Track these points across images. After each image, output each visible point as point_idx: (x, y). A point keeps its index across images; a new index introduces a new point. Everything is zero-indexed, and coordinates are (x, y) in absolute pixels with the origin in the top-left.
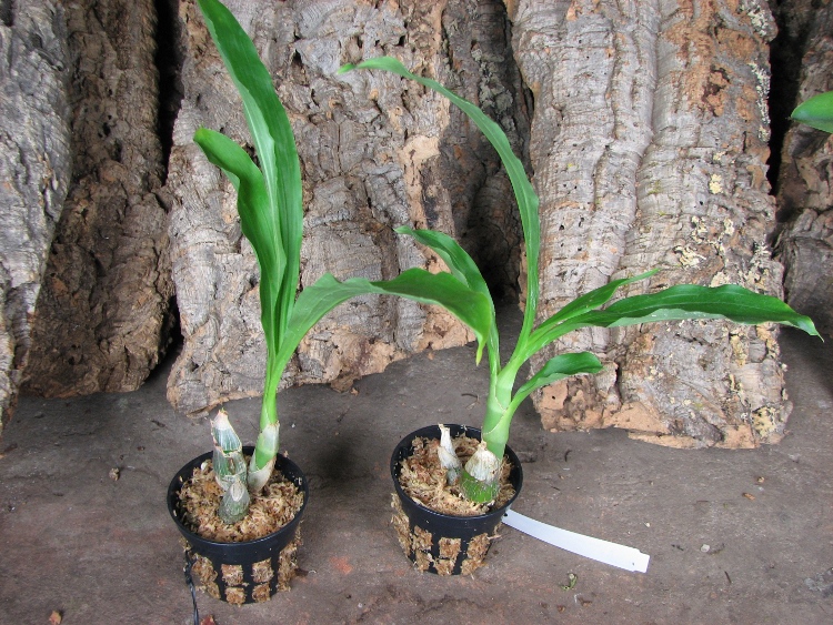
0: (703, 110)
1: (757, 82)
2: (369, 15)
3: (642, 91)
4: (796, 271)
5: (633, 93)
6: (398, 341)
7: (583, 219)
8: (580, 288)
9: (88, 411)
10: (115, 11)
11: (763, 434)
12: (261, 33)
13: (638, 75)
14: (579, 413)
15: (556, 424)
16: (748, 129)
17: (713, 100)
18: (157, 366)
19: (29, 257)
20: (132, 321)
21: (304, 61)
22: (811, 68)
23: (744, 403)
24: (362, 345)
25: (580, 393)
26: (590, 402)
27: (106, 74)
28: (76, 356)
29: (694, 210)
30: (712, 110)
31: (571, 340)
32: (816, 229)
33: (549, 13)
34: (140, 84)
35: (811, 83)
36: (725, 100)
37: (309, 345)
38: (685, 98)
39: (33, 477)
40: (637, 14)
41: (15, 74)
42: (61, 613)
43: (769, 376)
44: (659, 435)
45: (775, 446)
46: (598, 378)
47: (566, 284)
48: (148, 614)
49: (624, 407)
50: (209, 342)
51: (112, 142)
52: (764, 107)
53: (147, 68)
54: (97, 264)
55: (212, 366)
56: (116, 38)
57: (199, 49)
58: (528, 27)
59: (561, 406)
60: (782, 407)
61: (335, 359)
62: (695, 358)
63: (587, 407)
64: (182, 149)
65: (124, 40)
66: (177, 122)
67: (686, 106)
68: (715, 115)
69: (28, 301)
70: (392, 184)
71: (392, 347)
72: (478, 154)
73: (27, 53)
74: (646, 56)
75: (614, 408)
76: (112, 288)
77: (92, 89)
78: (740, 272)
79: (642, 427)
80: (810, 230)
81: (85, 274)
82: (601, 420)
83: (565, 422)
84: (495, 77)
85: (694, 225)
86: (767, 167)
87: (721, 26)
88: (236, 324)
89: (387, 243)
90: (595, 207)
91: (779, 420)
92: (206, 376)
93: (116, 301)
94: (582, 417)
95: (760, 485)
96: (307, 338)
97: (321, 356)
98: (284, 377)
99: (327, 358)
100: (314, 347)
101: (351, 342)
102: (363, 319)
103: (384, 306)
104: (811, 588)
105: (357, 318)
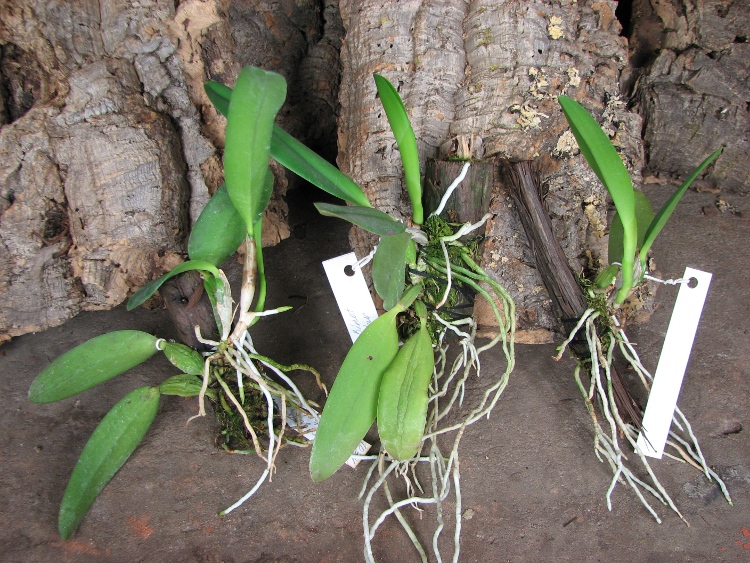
4: (656, 121)
11: (630, 313)
24: (150, 258)
29: (532, 61)
32: (676, 73)
37: (83, 268)
47: (387, 162)
61: (119, 280)
79: (489, 322)
85: (532, 78)
96: (80, 259)
97: (98, 280)
98: (66, 305)
99: (106, 281)
100: (88, 270)
101: (135, 256)
102: (144, 229)
103: (168, 212)
104: (692, 495)
105: (137, 229)
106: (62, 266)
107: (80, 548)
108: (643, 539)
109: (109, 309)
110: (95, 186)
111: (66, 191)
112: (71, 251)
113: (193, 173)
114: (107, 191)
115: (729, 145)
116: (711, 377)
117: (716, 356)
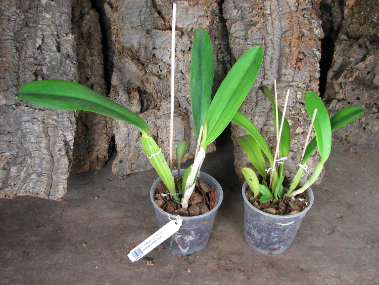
0: (295, 68)
1: (316, 56)
2: (179, 40)
3: (274, 61)
5: (271, 62)
7: (252, 108)
9: (84, 176)
10: (88, 35)
12: (141, 46)
13: (273, 55)
16: (311, 74)
17: (299, 64)
18: (108, 160)
19: (71, 131)
20: (99, 146)
21: (156, 57)
22: (338, 47)
27: (87, 59)
28: (82, 159)
30: (299, 68)
33: (242, 30)
34: (98, 62)
35: (338, 53)
36: (303, 64)
38: (289, 64)
39: (69, 200)
40: (273, 32)
41: (62, 69)
42: (86, 244)
45: (318, 185)
48: (113, 243)
50: (127, 153)
51: (90, 83)
52: (318, 65)
53: (100, 55)
54: (86, 126)
55: (128, 162)
56: (89, 45)
57: (120, 52)
58: (235, 35)
62: (290, 157)
64: (115, 87)
65: (92, 46)
66: (112, 77)
67: (289, 66)
68: (300, 70)
69: (71, 145)
70: (187, 99)
71: (188, 154)
72: (217, 79)
73: (65, 61)
74: (276, 48)
76: (92, 135)
77: (82, 66)
78: (307, 127)
80: (335, 107)
81: (83, 130)
84: (223, 50)
86: (319, 87)
87: (303, 36)
88: (136, 148)
89: (186, 120)
90: (257, 104)
92: (126, 165)
93: (94, 139)
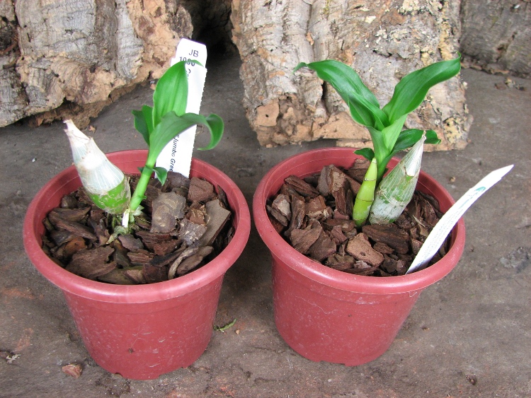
4: (466, 12)
6: (119, 69)
8: (285, 15)
11: (452, 141)
14: (291, 128)
15: (271, 141)
23: (436, 111)
24: (83, 74)
25: (291, 110)
26: (300, 117)
31: (279, 61)
37: (28, 74)
43: (454, 91)
44: (365, 141)
45: (461, 151)
46: (306, 94)
47: (272, 13)
49: (331, 119)
59: (274, 123)
60: (465, 119)
61: (57, 89)
62: (392, 72)
63: (298, 122)
71: (113, 75)
75: (322, 121)
79: (349, 135)
82: (311, 134)
83: (279, 138)
91: (464, 130)
94: (294, 131)
95: (452, 183)
96: (26, 67)
97: (41, 83)
98: (12, 109)
99: (48, 86)
100: (32, 75)
101: (72, 70)
102: (80, 46)
103: (100, 35)
104: (506, 266)
105: (74, 45)
106: (10, 78)
107: (18, 294)
108: (473, 294)
109: (48, 110)
110: (41, 7)
111: (16, 11)
112: (18, 61)
113: (121, 10)
114: (51, 11)
115: (519, 33)
116: (513, 189)
117: (515, 177)
